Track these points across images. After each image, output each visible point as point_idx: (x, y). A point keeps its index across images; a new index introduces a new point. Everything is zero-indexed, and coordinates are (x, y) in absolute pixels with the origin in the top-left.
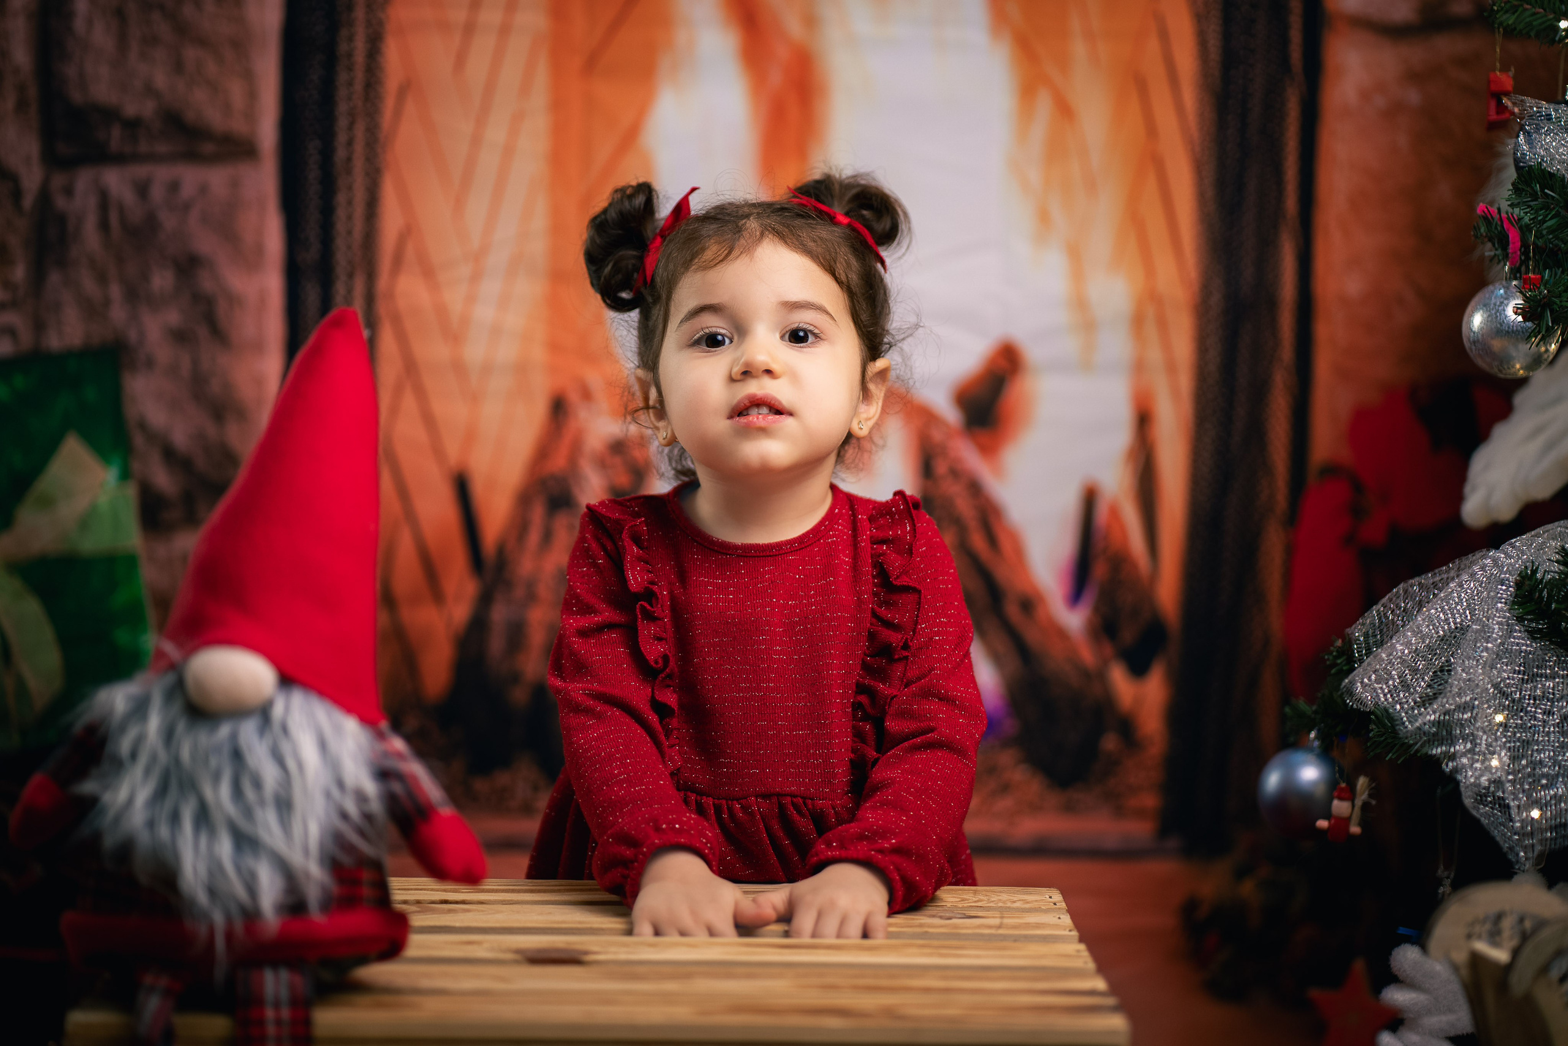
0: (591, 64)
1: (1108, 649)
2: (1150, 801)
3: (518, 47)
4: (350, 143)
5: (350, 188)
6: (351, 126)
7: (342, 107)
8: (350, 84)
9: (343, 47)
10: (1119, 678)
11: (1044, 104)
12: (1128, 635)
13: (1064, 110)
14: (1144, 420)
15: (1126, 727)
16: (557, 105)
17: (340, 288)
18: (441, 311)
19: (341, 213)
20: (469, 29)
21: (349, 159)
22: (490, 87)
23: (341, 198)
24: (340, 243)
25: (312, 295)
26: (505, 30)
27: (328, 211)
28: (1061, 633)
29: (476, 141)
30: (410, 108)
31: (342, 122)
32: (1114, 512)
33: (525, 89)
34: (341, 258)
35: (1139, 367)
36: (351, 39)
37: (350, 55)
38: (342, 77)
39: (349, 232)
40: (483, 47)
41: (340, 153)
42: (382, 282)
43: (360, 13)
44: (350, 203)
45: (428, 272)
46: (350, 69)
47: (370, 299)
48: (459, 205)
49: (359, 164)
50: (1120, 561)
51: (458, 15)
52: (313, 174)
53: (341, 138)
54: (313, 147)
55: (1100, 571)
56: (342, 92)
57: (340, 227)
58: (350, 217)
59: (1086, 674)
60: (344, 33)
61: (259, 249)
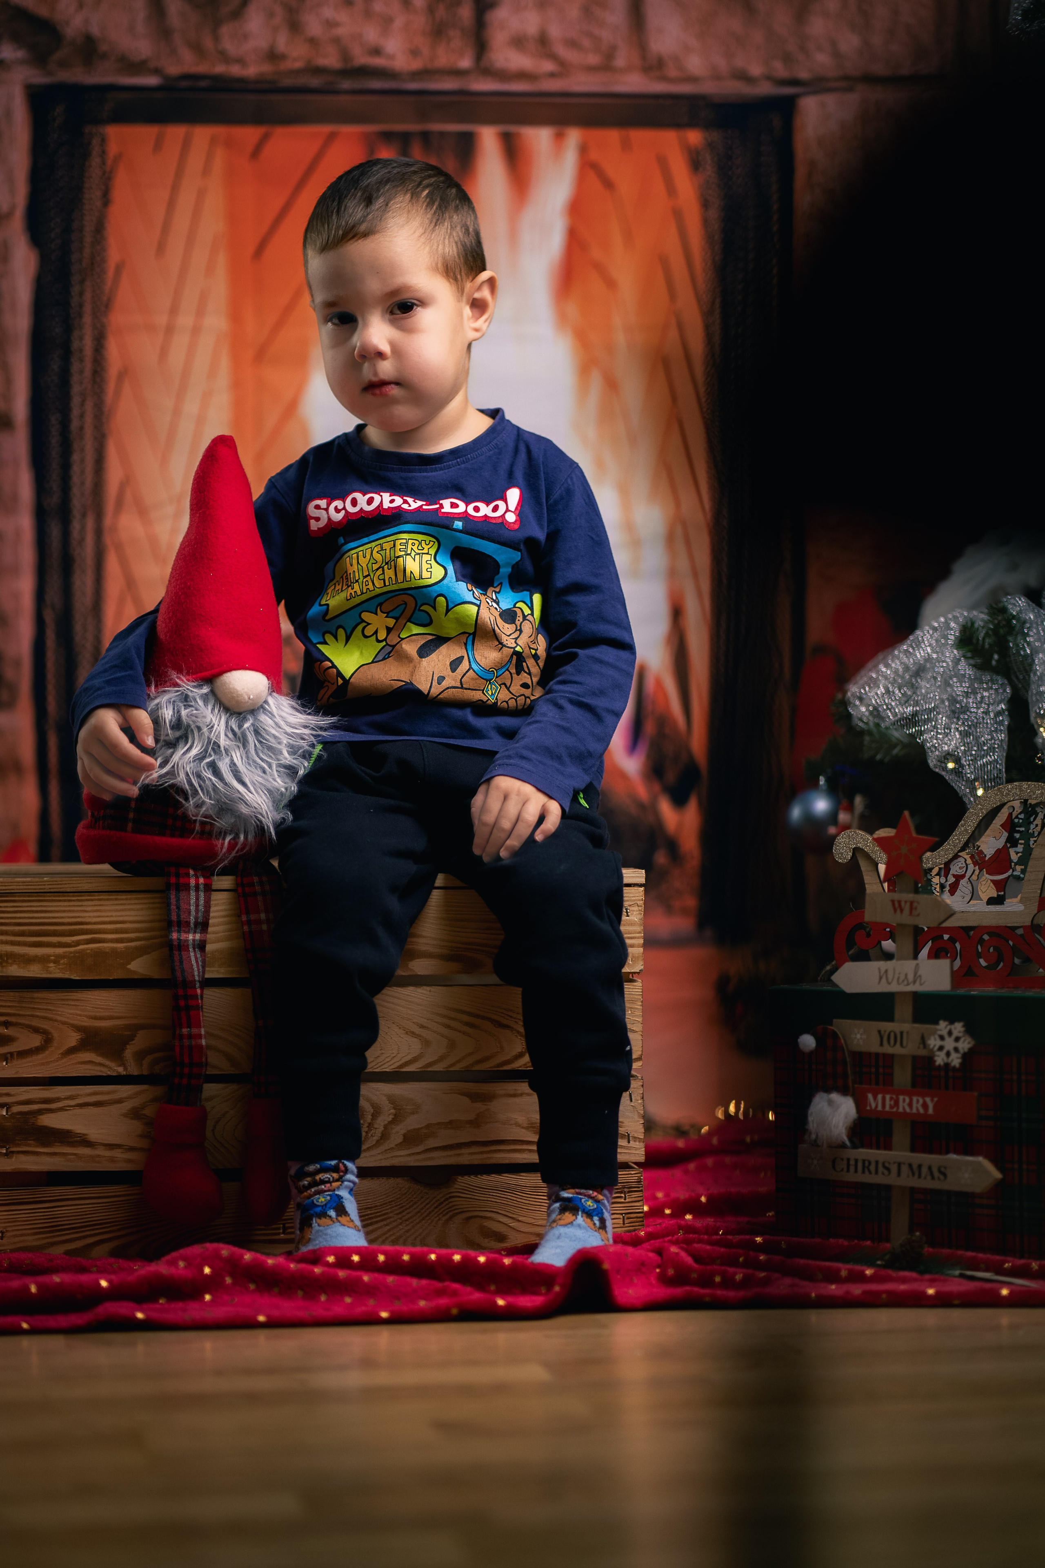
0: (260, 355)
1: (657, 787)
2: (691, 902)
3: (206, 344)
4: (82, 416)
5: (82, 450)
6: (82, 404)
7: (76, 389)
8: (81, 372)
9: (75, 345)
10: (666, 809)
11: (596, 381)
12: (671, 776)
13: (611, 384)
14: (677, 613)
15: (672, 846)
16: (237, 385)
17: (76, 525)
18: (153, 540)
19: (76, 469)
20: (170, 330)
21: (82, 428)
22: (186, 373)
23: (75, 457)
24: (75, 491)
25: (55, 531)
26: (196, 330)
27: (66, 467)
28: (622, 775)
29: (177, 412)
30: (127, 389)
31: (76, 401)
32: (659, 683)
33: (212, 373)
34: (76, 503)
35: (672, 573)
36: (81, 339)
37: (81, 350)
38: (75, 367)
39: (83, 483)
40: (180, 344)
41: (75, 424)
42: (108, 520)
43: (87, 319)
44: (82, 461)
45: (143, 512)
46: (81, 360)
47: (99, 532)
48: (164, 461)
49: (89, 432)
50: (664, 721)
51: (162, 320)
52: (55, 440)
53: (75, 413)
54: (54, 420)
55: (649, 728)
56: (75, 379)
57: (75, 479)
58: (82, 472)
59: (642, 806)
60: (76, 334)
61: (15, 497)
